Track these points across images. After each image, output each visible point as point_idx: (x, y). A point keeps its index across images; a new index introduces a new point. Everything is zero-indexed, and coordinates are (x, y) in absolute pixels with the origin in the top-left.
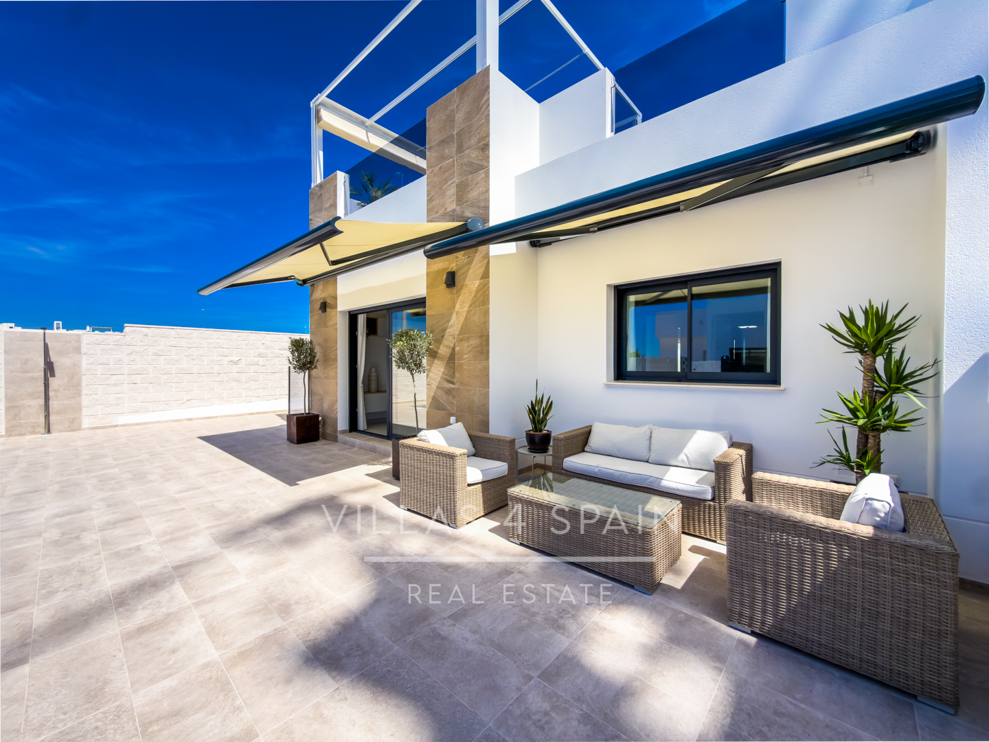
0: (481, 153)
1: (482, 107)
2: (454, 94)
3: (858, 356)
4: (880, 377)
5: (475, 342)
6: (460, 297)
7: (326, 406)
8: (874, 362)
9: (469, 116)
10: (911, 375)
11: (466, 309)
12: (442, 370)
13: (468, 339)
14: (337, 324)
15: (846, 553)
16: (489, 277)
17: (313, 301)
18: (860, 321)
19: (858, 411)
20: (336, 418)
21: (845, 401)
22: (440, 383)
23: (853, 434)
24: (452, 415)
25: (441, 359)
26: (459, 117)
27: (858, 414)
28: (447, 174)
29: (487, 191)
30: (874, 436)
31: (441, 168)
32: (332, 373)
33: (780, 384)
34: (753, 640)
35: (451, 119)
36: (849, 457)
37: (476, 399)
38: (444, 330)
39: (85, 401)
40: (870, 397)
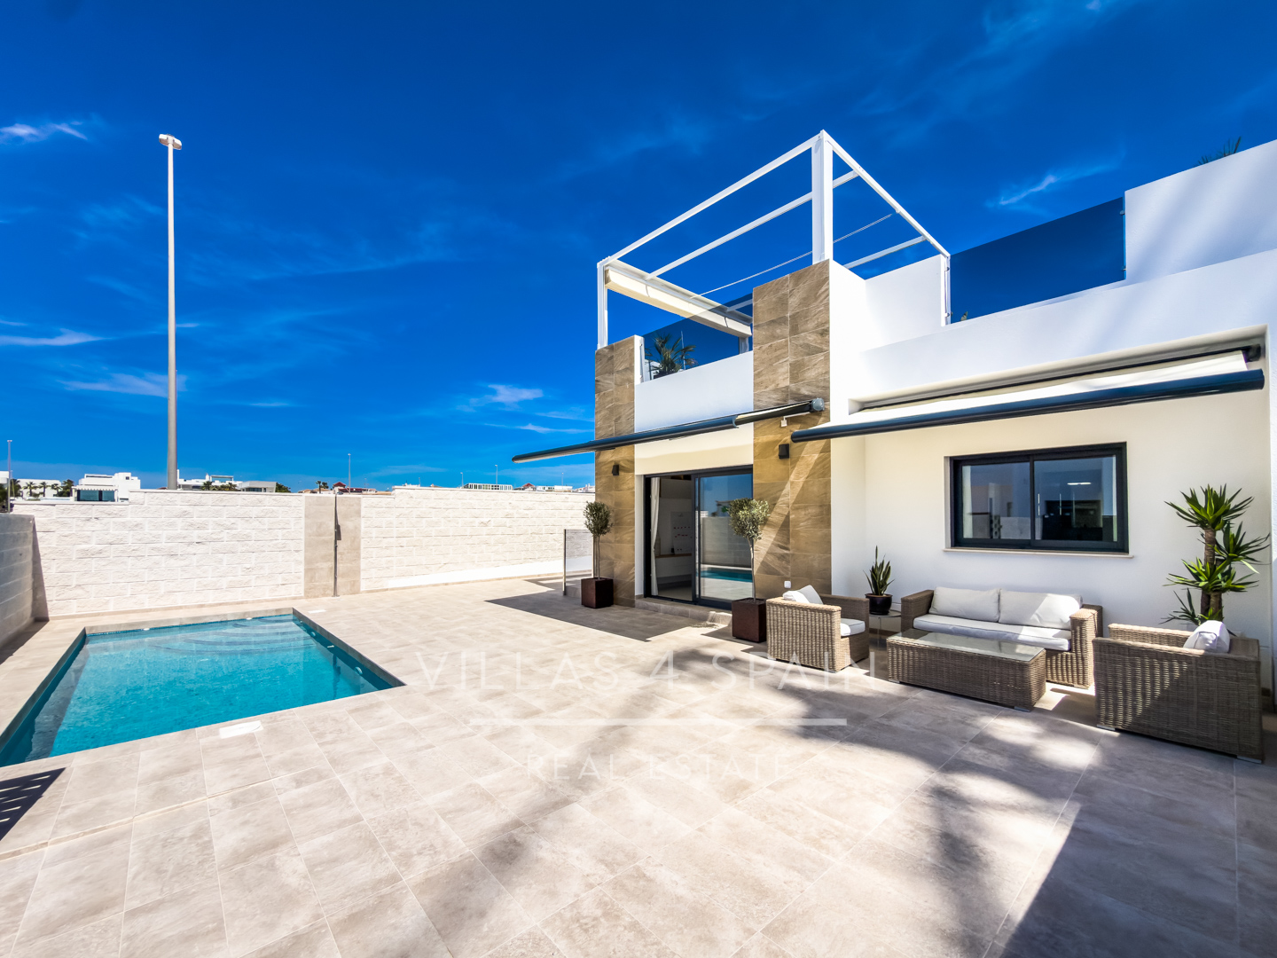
0: (820, 337)
1: (820, 295)
2: (786, 280)
3: (1199, 530)
4: (1219, 547)
5: (814, 511)
6: (796, 468)
7: (617, 570)
8: (1215, 535)
9: (805, 301)
10: (1247, 546)
11: (802, 480)
12: (774, 536)
13: (805, 508)
14: (633, 488)
15: (1185, 666)
16: (830, 451)
17: (600, 463)
18: (1202, 501)
19: (1201, 575)
20: (633, 583)
21: (1189, 567)
22: (770, 548)
23: (1197, 595)
24: (787, 579)
25: (772, 525)
26: (793, 301)
27: (1201, 578)
28: (778, 352)
29: (828, 372)
30: (1215, 596)
31: (771, 346)
32: (627, 537)
33: (1127, 552)
34: (1117, 734)
35: (783, 302)
36: (1193, 613)
37: (816, 564)
38: (777, 498)
39: (363, 564)
40: (1211, 564)
